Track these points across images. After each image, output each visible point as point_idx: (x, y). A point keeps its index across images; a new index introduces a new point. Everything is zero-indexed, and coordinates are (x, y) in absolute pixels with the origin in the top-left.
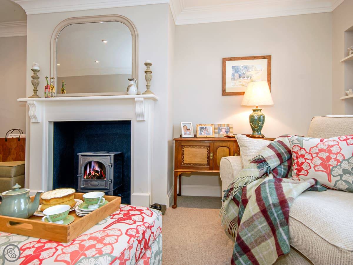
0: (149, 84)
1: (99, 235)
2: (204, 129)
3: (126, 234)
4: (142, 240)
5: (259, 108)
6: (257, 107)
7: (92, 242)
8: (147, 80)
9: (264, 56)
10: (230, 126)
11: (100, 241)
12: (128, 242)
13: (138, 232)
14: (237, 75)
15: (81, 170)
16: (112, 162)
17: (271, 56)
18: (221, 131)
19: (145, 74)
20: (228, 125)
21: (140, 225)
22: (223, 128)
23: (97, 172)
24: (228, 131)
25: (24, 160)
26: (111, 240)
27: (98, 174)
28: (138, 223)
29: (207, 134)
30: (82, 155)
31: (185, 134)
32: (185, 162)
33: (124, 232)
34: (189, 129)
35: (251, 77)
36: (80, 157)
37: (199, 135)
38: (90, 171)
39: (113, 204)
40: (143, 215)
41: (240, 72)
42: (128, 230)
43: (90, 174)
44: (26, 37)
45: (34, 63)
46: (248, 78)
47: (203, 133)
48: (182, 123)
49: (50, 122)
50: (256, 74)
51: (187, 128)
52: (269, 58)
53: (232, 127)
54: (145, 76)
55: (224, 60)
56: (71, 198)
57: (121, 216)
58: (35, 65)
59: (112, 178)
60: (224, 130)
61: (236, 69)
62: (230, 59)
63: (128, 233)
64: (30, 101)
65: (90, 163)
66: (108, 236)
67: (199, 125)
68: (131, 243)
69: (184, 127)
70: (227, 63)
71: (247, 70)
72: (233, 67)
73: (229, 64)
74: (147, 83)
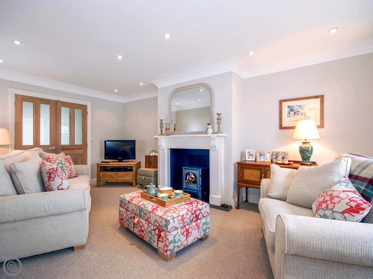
0: (219, 127)
1: (176, 207)
2: (262, 155)
3: (187, 209)
4: (194, 213)
5: (308, 141)
6: (306, 140)
7: (173, 209)
8: (218, 124)
9: (316, 96)
10: (286, 154)
11: (176, 209)
12: (187, 212)
13: (192, 210)
14: (292, 113)
15: (184, 177)
16: (200, 174)
17: (323, 95)
18: (278, 157)
19: (217, 120)
20: (284, 153)
21: (194, 208)
22: (280, 155)
23: (193, 178)
24: (284, 157)
25: (157, 168)
26: (180, 209)
27: (193, 180)
28: (193, 207)
29: (265, 159)
30: (185, 169)
31: (249, 158)
32: (245, 179)
33: (186, 208)
34: (252, 155)
35: (305, 114)
36: (183, 169)
37: (258, 160)
38: (189, 178)
39: (186, 197)
40: (198, 204)
41: (295, 110)
42: (188, 208)
43: (189, 179)
44: (157, 96)
45: (161, 116)
46: (302, 114)
47: (261, 158)
48: (246, 150)
49: (168, 148)
50: (310, 111)
51: (250, 154)
52: (322, 97)
53: (288, 155)
54: (217, 121)
55: (281, 102)
56: (170, 191)
57: (188, 203)
58: (161, 117)
59: (200, 184)
60: (280, 157)
61: (291, 109)
62: (286, 101)
63: (188, 209)
64: (159, 137)
65: (189, 173)
66: (179, 208)
67: (259, 152)
68: (188, 212)
69: (248, 153)
70: (284, 104)
71: (301, 109)
72: (289, 107)
73: (285, 105)
74: (219, 126)
